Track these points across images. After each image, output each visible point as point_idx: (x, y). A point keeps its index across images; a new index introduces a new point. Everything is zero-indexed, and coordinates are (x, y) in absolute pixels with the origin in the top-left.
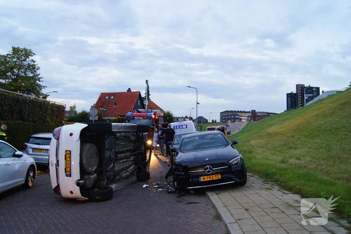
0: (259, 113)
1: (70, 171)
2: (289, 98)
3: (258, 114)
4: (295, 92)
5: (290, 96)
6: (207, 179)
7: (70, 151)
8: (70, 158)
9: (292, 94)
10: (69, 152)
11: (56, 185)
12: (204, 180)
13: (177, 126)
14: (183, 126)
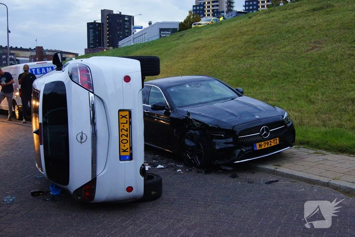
0: (49, 51)
1: (131, 148)
2: (91, 30)
3: (47, 53)
4: (100, 22)
5: (92, 26)
6: (264, 146)
7: (130, 112)
9: (94, 23)
10: (127, 113)
11: (89, 179)
12: (261, 148)
13: (36, 69)
14: (47, 68)
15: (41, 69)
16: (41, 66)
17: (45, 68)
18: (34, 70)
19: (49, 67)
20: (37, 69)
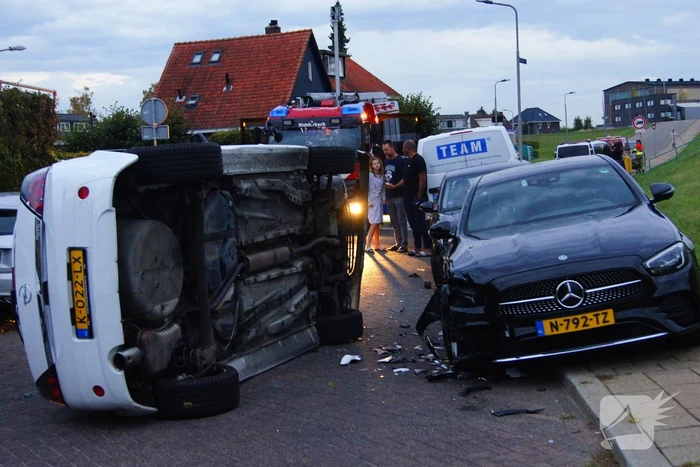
1: (90, 316)
6: (565, 326)
7: (84, 251)
8: (86, 273)
10: (80, 254)
11: (45, 367)
12: (555, 332)
13: (448, 146)
14: (472, 144)
15: (458, 146)
16: (458, 139)
17: (468, 144)
18: (444, 149)
19: (475, 141)
20: (451, 147)
